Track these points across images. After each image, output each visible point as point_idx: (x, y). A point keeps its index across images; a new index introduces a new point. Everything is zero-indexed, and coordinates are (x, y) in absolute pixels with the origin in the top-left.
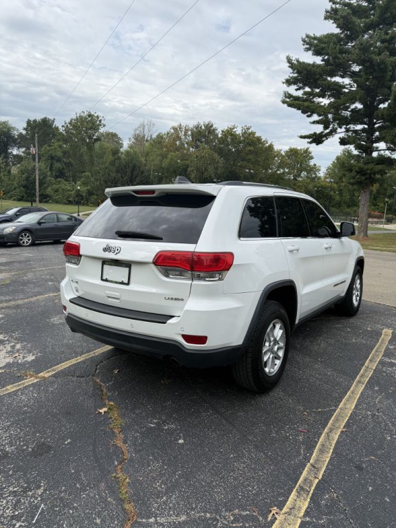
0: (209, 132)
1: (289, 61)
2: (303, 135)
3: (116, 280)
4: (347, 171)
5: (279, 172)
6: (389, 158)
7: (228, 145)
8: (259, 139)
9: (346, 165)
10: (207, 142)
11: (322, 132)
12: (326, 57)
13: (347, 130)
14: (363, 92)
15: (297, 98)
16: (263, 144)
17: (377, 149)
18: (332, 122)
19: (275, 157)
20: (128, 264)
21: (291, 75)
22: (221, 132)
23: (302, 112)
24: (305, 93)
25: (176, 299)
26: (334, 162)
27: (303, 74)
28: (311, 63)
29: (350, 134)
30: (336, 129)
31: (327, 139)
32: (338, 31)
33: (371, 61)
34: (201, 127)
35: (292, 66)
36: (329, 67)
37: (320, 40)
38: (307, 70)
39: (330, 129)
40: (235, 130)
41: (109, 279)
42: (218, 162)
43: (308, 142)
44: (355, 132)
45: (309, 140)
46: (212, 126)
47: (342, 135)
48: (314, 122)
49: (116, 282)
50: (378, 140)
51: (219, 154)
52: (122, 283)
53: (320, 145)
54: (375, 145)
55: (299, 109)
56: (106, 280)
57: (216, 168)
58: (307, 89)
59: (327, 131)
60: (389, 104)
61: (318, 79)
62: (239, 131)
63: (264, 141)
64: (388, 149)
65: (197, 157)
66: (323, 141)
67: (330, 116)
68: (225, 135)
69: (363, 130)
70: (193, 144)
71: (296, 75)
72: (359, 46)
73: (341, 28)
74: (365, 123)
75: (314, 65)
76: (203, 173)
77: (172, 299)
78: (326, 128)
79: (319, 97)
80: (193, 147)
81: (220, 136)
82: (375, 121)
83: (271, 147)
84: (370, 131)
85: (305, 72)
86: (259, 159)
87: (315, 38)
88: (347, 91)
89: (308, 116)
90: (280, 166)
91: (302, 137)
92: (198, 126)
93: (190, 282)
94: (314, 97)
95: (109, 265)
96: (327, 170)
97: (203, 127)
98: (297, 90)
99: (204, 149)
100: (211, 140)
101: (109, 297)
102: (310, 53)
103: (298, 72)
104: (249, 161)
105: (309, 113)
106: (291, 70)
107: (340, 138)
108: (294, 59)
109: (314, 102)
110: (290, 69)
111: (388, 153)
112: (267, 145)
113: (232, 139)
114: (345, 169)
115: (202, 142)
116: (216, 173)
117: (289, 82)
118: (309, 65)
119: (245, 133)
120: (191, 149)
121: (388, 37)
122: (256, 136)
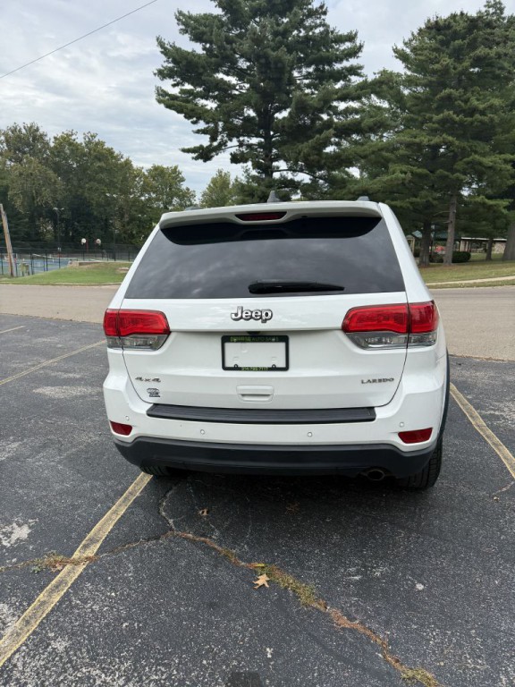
0: (34, 139)
1: (161, 44)
2: (186, 147)
3: (260, 366)
4: (247, 196)
5: (143, 198)
6: (292, 180)
7: (66, 159)
8: (110, 152)
9: (246, 188)
10: (33, 153)
11: (211, 145)
12: (208, 46)
13: (241, 144)
14: (257, 95)
15: (174, 98)
16: (117, 158)
17: (278, 169)
18: (221, 133)
19: (136, 177)
20: (282, 337)
21: (165, 64)
22: (53, 140)
23: (185, 117)
24: (183, 92)
25: (380, 381)
26: (210, 186)
27: (181, 66)
28: (190, 50)
29: (244, 149)
30: (226, 142)
31: (217, 154)
32: (218, 11)
33: (266, 57)
34: (20, 131)
35: (165, 52)
36: (213, 59)
37: (197, 19)
38: (186, 59)
39: (218, 141)
40: (73, 137)
41: (240, 366)
42: (55, 182)
43: (193, 158)
44: (250, 146)
45: (194, 155)
46: (37, 130)
47: (233, 150)
48: (198, 132)
49: (259, 369)
50: (277, 158)
51: (55, 171)
52: (274, 369)
53: (208, 162)
54: (275, 164)
55: (179, 112)
56: (236, 368)
57: (54, 191)
58: (188, 86)
59: (215, 144)
60: (290, 113)
61: (201, 74)
62: (80, 139)
63: (118, 156)
64: (290, 169)
65: (21, 174)
66: (213, 156)
67: (221, 124)
68: (60, 144)
69: (260, 145)
70: (11, 154)
71: (171, 65)
72: (252, 36)
73: (224, 9)
74: (261, 136)
75: (193, 54)
76: (34, 199)
77: (374, 381)
78: (213, 139)
79: (202, 98)
80: (10, 160)
81: (52, 145)
82: (272, 133)
83: (128, 163)
84: (267, 146)
85: (184, 62)
86: (115, 180)
87: (190, 17)
88: (237, 93)
89: (194, 123)
90: (144, 190)
91: (184, 151)
92: (16, 128)
93: (403, 351)
94: (195, 98)
95: (237, 341)
96: (203, 196)
97: (24, 131)
98: (174, 86)
99: (30, 162)
100: (40, 151)
101: (243, 395)
102: (187, 36)
103: (174, 61)
104: (100, 181)
105: (195, 119)
106: (164, 58)
107: (231, 154)
108: (166, 42)
109: (196, 105)
110: (163, 56)
111: (289, 176)
112: (122, 160)
113: (72, 151)
114: (246, 193)
115: (24, 153)
116: (54, 199)
117: (162, 74)
118: (189, 53)
119: (90, 142)
120: (8, 163)
121: (281, 28)
122: (106, 147)
